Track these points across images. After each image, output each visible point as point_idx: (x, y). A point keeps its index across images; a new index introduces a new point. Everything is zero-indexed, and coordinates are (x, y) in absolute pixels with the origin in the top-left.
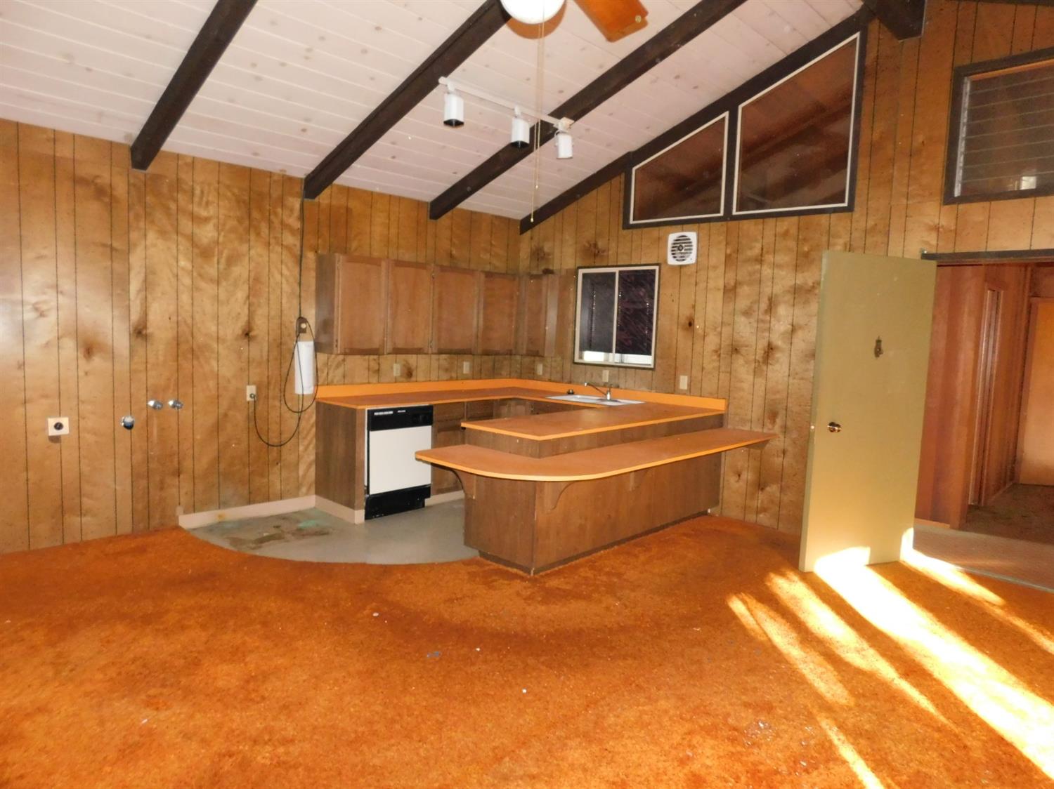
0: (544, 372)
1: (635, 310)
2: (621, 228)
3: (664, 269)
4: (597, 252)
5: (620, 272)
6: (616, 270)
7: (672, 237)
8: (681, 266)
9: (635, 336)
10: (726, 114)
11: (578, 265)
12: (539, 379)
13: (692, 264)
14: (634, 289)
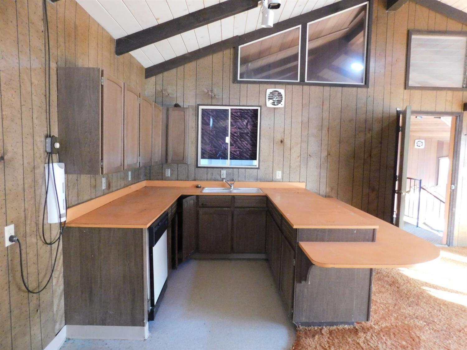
0: (171, 174)
1: (241, 133)
2: (231, 82)
3: (264, 109)
4: (213, 95)
5: (231, 109)
6: (229, 108)
7: (269, 91)
8: (274, 108)
9: (241, 149)
10: (300, 26)
11: (198, 103)
12: (167, 179)
13: (282, 107)
14: (240, 120)
